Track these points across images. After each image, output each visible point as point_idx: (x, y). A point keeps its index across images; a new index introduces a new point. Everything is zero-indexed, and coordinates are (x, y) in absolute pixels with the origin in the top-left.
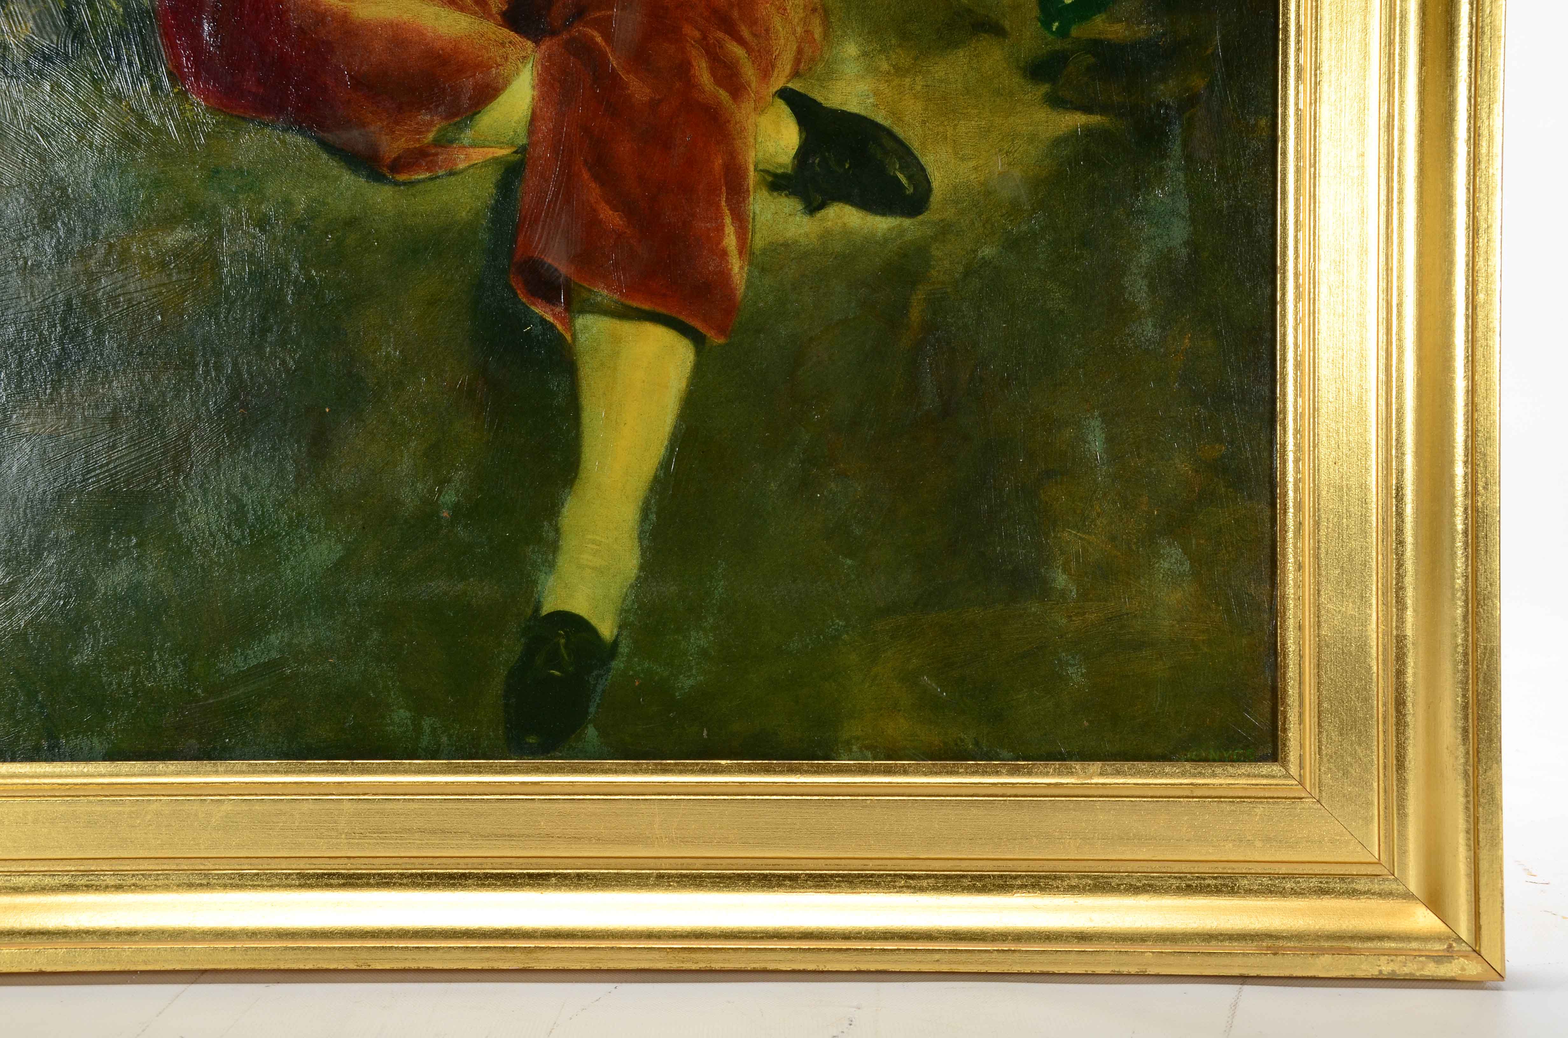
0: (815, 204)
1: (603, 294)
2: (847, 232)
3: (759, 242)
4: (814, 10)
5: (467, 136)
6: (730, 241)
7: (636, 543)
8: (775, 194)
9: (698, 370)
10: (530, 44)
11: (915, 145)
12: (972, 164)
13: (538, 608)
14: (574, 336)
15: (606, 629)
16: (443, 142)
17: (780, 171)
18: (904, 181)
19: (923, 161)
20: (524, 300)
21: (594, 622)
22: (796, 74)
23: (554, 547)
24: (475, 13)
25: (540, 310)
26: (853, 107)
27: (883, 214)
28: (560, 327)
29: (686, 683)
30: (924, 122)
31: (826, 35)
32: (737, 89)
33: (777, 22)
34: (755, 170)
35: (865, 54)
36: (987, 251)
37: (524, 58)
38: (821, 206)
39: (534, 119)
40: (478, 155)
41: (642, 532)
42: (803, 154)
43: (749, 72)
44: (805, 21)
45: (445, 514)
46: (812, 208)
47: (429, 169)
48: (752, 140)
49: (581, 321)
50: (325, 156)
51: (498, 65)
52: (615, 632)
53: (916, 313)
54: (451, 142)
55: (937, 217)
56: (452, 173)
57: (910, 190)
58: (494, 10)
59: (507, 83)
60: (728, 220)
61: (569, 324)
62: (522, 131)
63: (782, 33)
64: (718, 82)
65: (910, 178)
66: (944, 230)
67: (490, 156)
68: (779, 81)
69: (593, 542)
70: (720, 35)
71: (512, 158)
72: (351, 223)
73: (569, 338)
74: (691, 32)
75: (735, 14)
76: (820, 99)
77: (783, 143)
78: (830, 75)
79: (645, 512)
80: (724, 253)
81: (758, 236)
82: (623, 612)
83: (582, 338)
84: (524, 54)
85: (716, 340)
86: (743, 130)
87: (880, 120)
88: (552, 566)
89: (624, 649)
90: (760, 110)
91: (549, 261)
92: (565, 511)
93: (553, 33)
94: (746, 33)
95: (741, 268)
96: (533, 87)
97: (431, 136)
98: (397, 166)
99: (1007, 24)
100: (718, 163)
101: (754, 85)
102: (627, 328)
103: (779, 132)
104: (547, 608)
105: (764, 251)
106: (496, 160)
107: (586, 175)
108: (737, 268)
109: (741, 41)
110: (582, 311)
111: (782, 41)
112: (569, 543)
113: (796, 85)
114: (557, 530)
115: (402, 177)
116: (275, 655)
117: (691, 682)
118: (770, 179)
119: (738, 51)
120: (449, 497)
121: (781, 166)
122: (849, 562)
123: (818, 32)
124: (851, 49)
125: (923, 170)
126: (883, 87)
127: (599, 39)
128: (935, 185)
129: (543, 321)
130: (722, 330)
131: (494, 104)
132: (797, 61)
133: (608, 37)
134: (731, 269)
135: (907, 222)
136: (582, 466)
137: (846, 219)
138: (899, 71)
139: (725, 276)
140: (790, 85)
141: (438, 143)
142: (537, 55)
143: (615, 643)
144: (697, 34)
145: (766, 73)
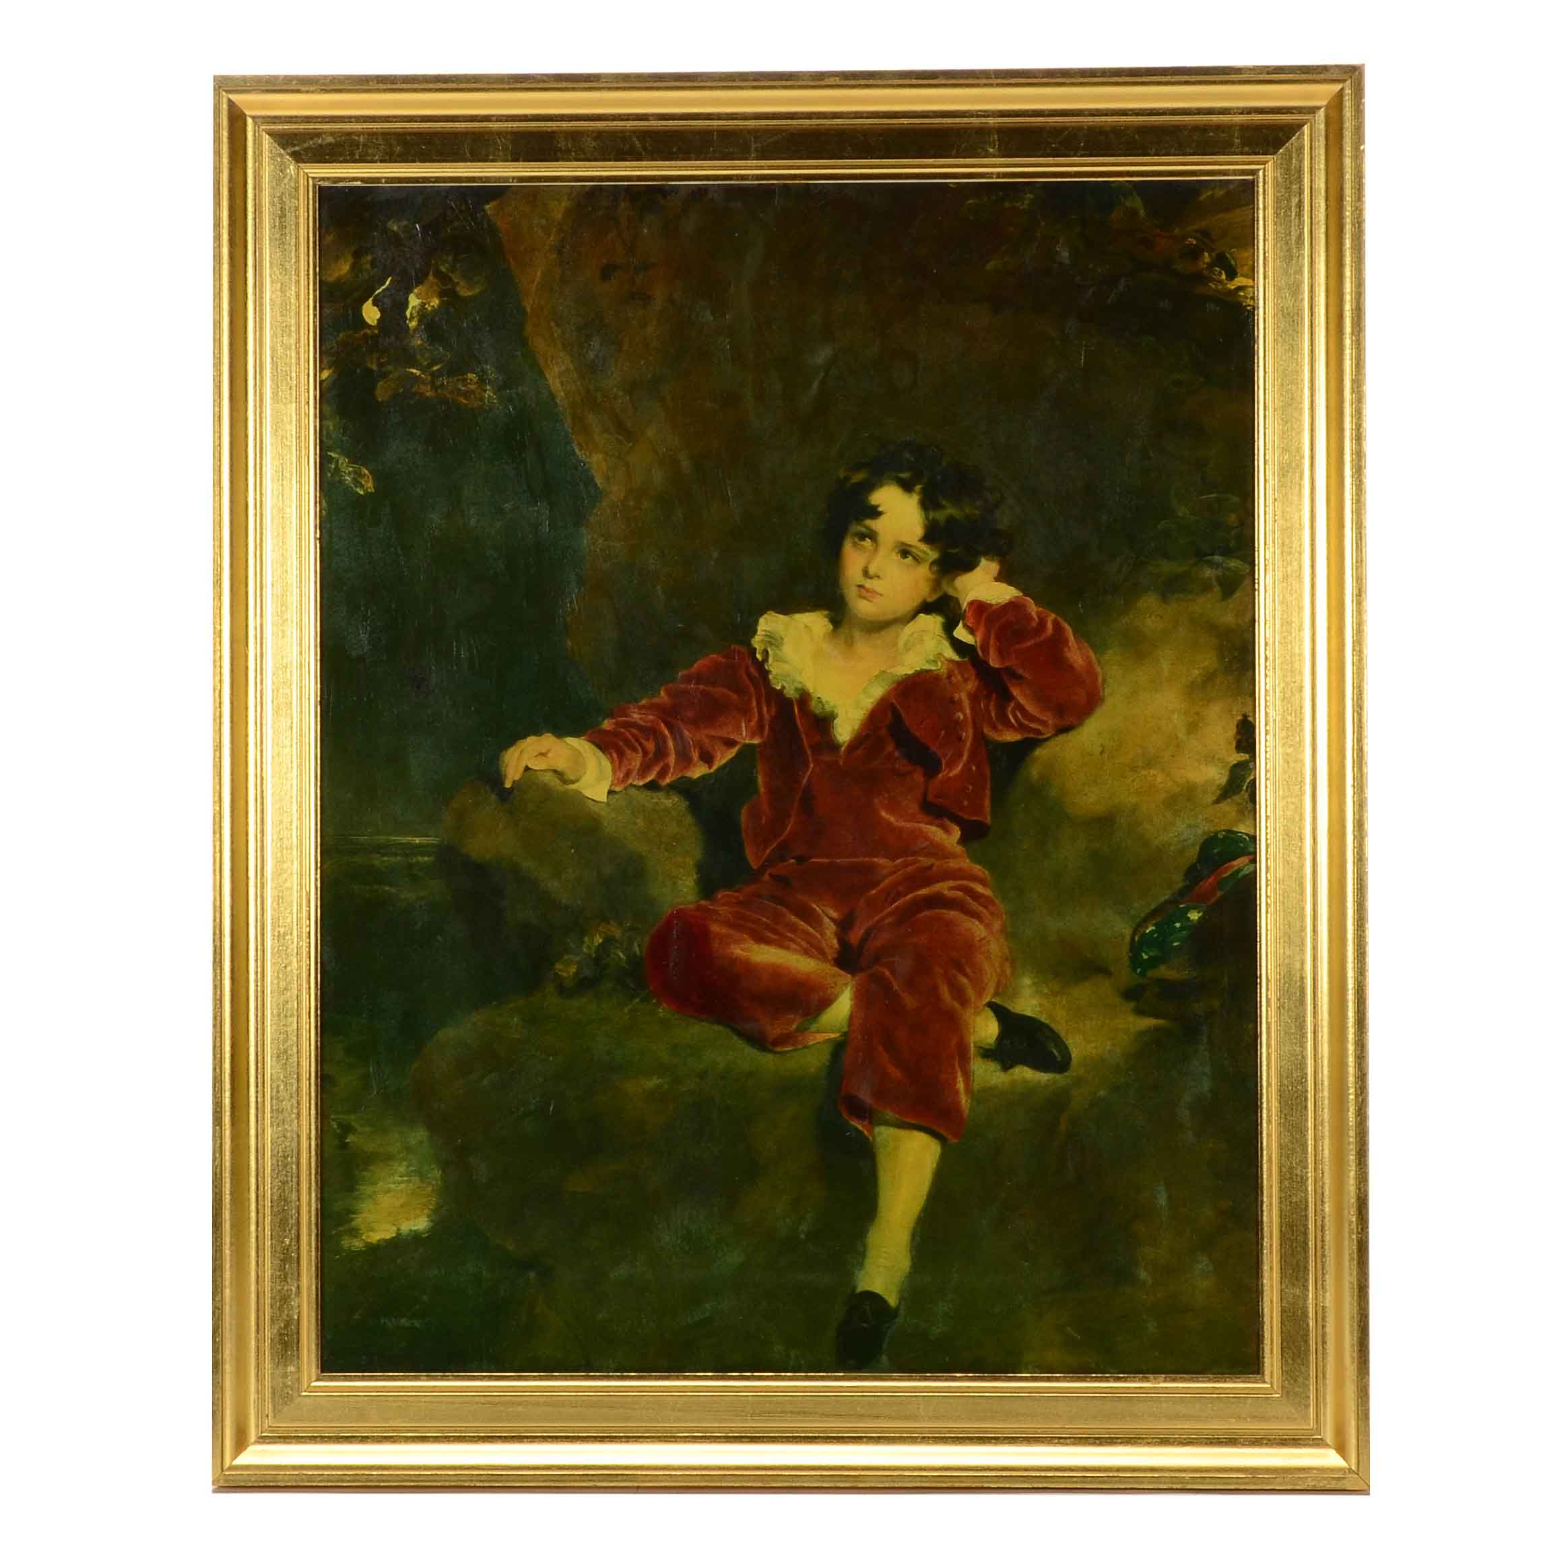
0: (1008, 1066)
1: (890, 1115)
2: (1025, 1081)
3: (976, 1086)
4: (1007, 959)
5: (814, 1027)
6: (961, 1085)
7: (909, 1254)
8: (986, 1060)
9: (943, 1158)
10: (849, 976)
11: (1062, 1034)
12: (1093, 1045)
13: (854, 1288)
14: (874, 1138)
15: (892, 1301)
16: (802, 1030)
17: (987, 1047)
18: (1056, 1053)
19: (1067, 1042)
20: (846, 1118)
21: (886, 1297)
22: (996, 994)
23: (863, 1255)
24: (820, 959)
25: (856, 1124)
26: (1029, 1013)
27: (1045, 1072)
28: (866, 1132)
29: (936, 1331)
30: (1067, 1022)
31: (1012, 974)
32: (964, 1001)
33: (986, 966)
34: (975, 1047)
35: (1034, 983)
36: (1102, 1093)
37: (847, 984)
38: (1011, 1067)
39: (852, 1017)
40: (820, 1037)
41: (911, 1247)
42: (1001, 1038)
43: (971, 993)
44: (1002, 966)
45: (803, 1236)
46: (1006, 1068)
47: (793, 1045)
48: (972, 1030)
49: (877, 1130)
50: (735, 1038)
51: (832, 987)
52: (897, 1302)
53: (1063, 1127)
54: (806, 1029)
55: (1074, 1074)
56: (806, 1047)
57: (1059, 1059)
58: (830, 958)
59: (837, 997)
60: (959, 1074)
61: (871, 1131)
62: (845, 1024)
63: (989, 971)
64: (954, 998)
65: (1060, 1052)
66: (1078, 1081)
67: (827, 1038)
68: (987, 998)
69: (885, 1252)
70: (954, 971)
71: (839, 1039)
72: (750, 1074)
73: (871, 1138)
74: (938, 970)
75: (963, 960)
76: (1010, 1008)
77: (990, 1032)
78: (1015, 994)
79: (913, 1236)
80: (957, 1092)
81: (975, 1083)
82: (901, 1291)
83: (878, 1139)
84: (846, 982)
85: (954, 1141)
86: (968, 1024)
87: (1043, 1020)
88: (861, 1265)
89: (902, 1312)
90: (977, 1013)
91: (861, 1096)
92: (870, 1234)
93: (862, 970)
94: (968, 970)
95: (966, 1101)
96: (851, 1000)
97: (794, 1026)
98: (776, 1042)
99: (1112, 969)
100: (954, 1042)
101: (973, 999)
102: (903, 1133)
103: (987, 1026)
104: (859, 1290)
105: (979, 1091)
106: (830, 1040)
107: (881, 1049)
108: (964, 1100)
109: (966, 975)
110: (880, 1124)
111: (989, 976)
112: (872, 1253)
113: (997, 1000)
114: (865, 1246)
115: (778, 1049)
116: (707, 1314)
117: (939, 1330)
118: (982, 1051)
119: (965, 981)
120: (804, 1227)
121: (989, 1045)
122: (1026, 1264)
123: (1008, 971)
124: (1027, 981)
125: (1066, 1048)
126: (1045, 1002)
127: (887, 973)
128: (1073, 1056)
129: (856, 1129)
130: (956, 1135)
131: (829, 1009)
132: (997, 987)
133: (893, 972)
134: (960, 1102)
135: (1058, 1076)
136: (879, 1209)
137: (1024, 1074)
138: (1054, 994)
139: (957, 1104)
140: (993, 1000)
141: (797, 1030)
142: (854, 983)
143: (897, 1310)
144: (942, 971)
145: (980, 994)
